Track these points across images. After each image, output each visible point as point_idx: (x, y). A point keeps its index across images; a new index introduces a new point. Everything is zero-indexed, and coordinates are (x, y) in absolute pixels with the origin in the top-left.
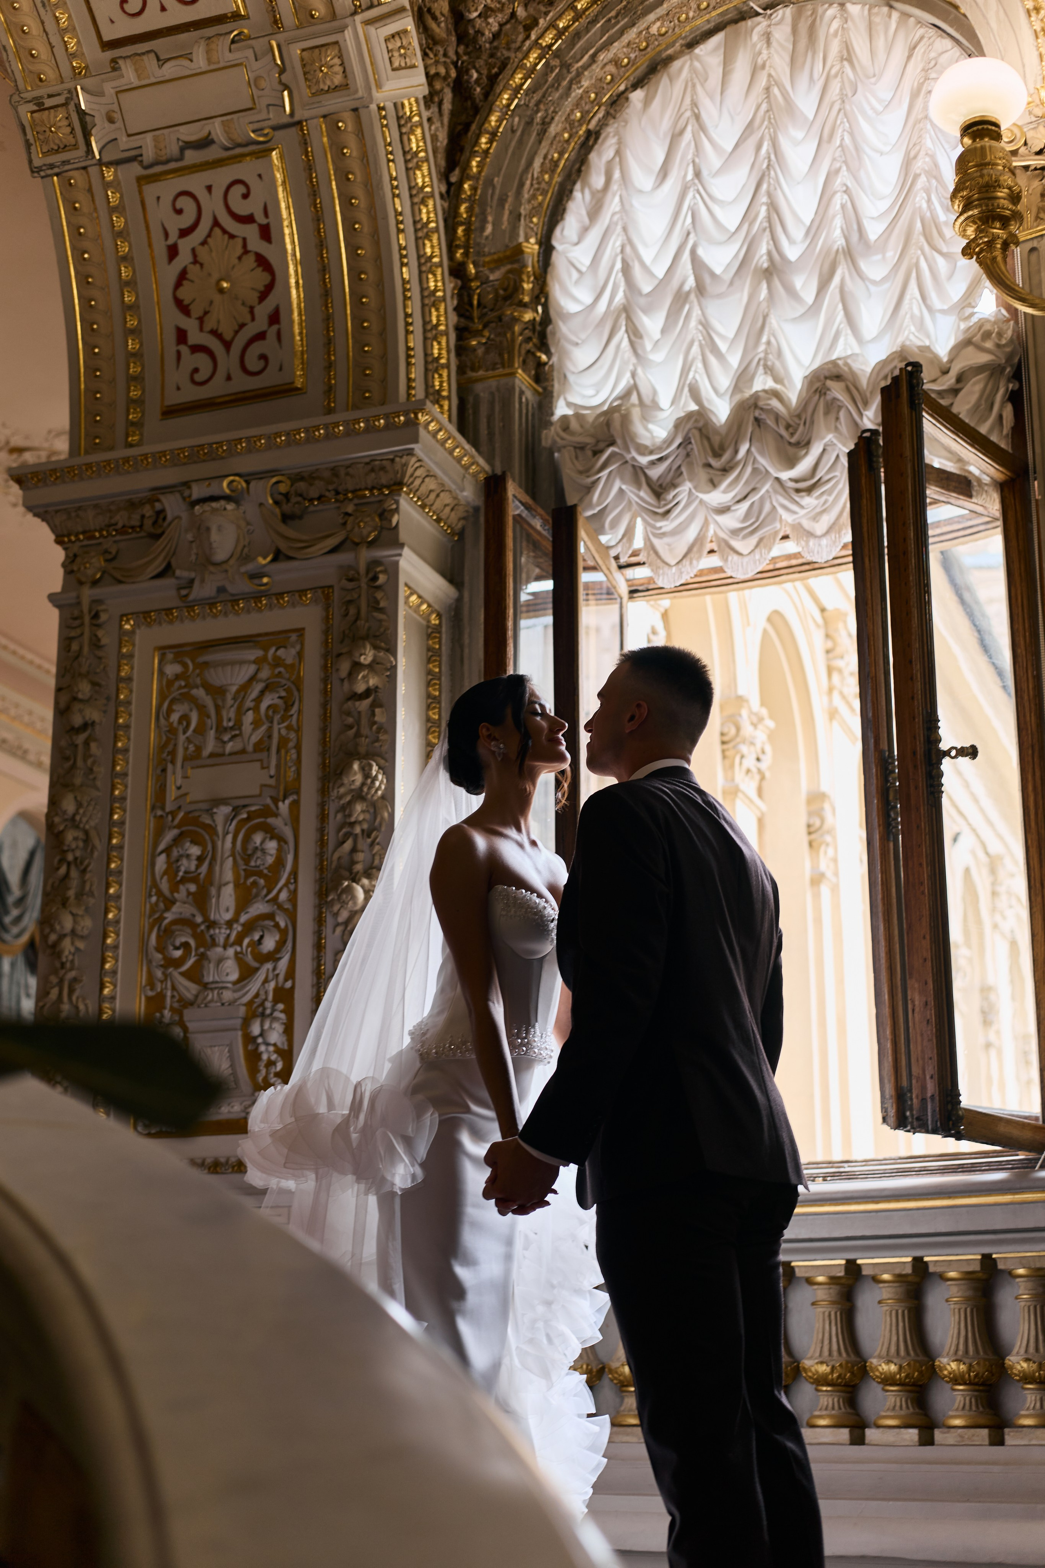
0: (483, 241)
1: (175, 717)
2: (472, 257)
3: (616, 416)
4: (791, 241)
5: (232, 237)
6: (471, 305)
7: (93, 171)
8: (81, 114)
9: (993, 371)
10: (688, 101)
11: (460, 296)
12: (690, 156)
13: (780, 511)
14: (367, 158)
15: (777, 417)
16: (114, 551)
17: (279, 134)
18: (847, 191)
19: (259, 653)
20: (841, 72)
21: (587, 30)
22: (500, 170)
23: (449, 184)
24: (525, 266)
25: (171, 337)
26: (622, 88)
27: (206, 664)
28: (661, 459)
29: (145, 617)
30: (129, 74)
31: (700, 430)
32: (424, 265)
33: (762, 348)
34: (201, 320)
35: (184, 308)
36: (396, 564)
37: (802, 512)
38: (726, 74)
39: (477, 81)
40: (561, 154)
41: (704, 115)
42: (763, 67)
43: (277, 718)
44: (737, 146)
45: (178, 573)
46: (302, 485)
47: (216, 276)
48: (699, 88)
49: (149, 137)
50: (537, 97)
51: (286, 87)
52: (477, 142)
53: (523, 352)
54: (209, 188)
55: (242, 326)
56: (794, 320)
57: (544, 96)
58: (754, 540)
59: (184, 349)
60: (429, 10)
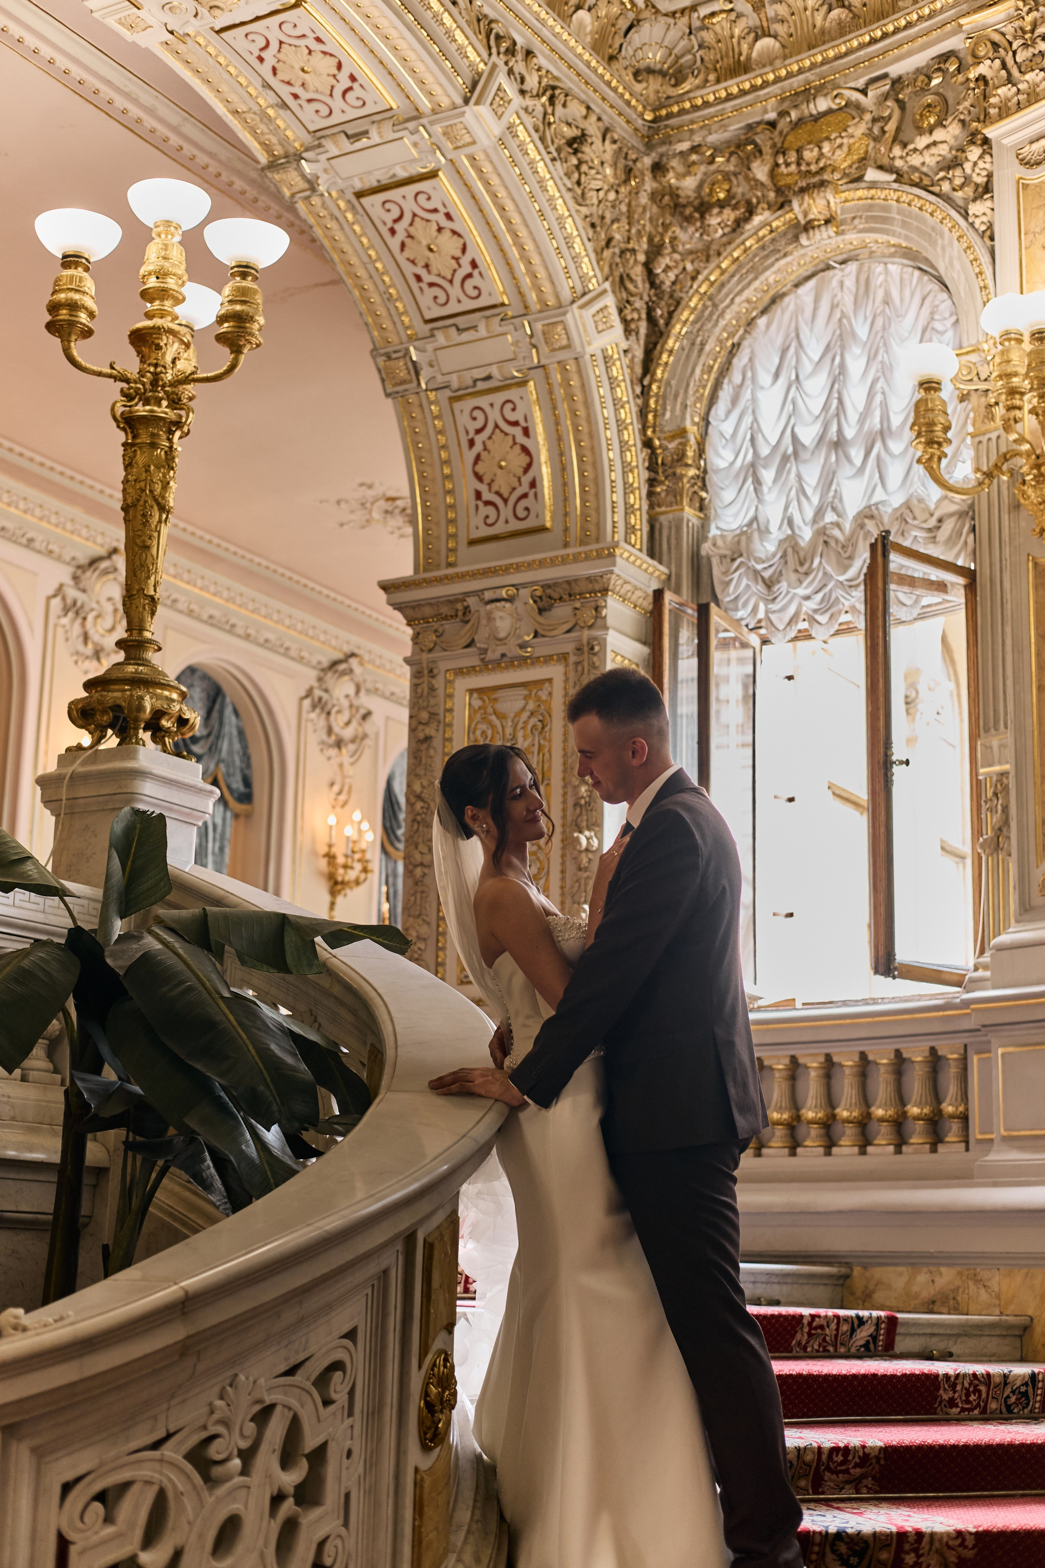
0: (664, 423)
1: (478, 733)
2: (658, 434)
3: (744, 538)
4: (849, 426)
5: (506, 434)
6: (657, 463)
7: (422, 394)
8: (414, 363)
9: (961, 515)
10: (793, 325)
11: (650, 459)
12: (793, 363)
13: (842, 599)
14: (584, 386)
15: (837, 541)
16: (441, 630)
17: (532, 372)
18: (883, 393)
19: (526, 692)
20: (883, 311)
21: (729, 281)
22: (675, 375)
23: (643, 386)
24: (688, 441)
25: (472, 496)
26: (754, 314)
27: (496, 700)
28: (770, 566)
29: (460, 672)
30: (441, 339)
31: (793, 548)
32: (624, 446)
33: (831, 494)
34: (489, 485)
35: (479, 478)
36: (605, 639)
37: (853, 600)
38: (815, 309)
39: (661, 316)
40: (715, 361)
41: (802, 336)
42: (837, 305)
43: (536, 733)
44: (820, 359)
45: (478, 645)
46: (549, 591)
47: (498, 458)
48: (800, 317)
49: (454, 376)
50: (698, 326)
51: (535, 346)
52: (660, 358)
53: (690, 494)
54: (492, 405)
55: (514, 489)
56: (849, 478)
57: (702, 326)
58: (828, 615)
59: (480, 504)
60: (628, 275)
